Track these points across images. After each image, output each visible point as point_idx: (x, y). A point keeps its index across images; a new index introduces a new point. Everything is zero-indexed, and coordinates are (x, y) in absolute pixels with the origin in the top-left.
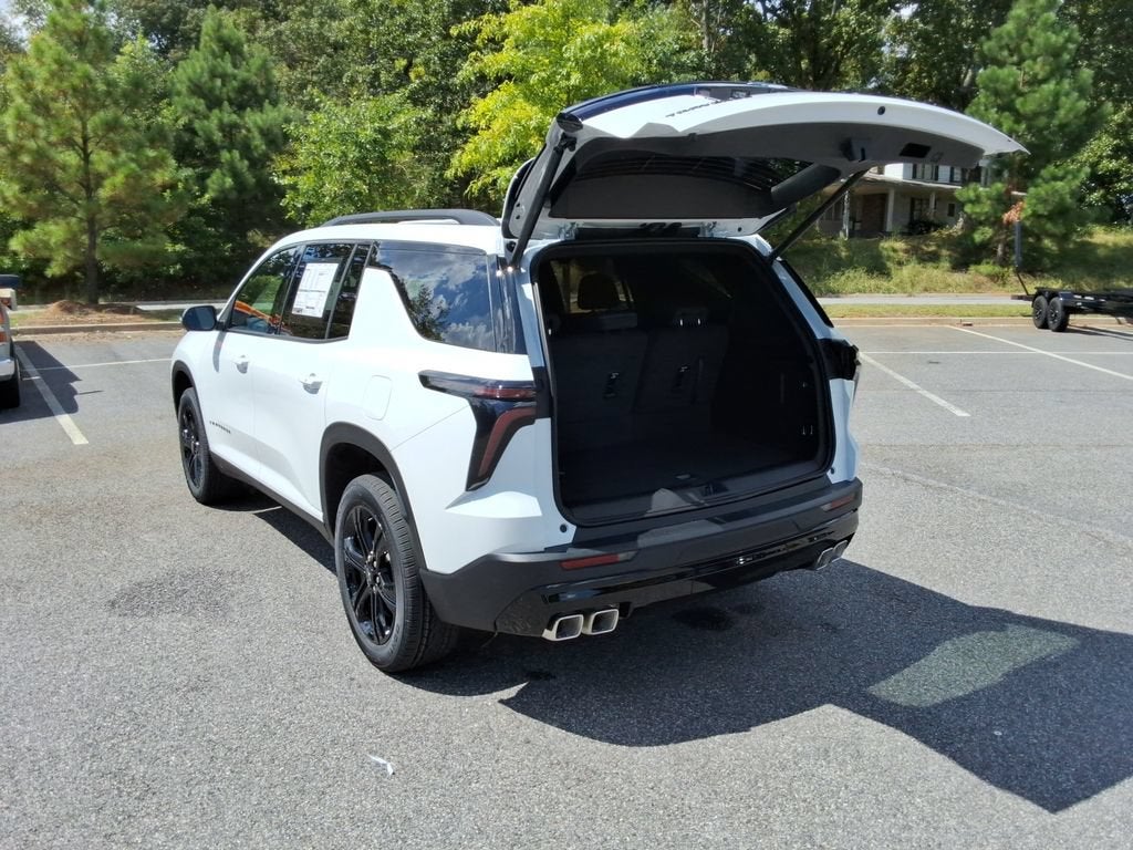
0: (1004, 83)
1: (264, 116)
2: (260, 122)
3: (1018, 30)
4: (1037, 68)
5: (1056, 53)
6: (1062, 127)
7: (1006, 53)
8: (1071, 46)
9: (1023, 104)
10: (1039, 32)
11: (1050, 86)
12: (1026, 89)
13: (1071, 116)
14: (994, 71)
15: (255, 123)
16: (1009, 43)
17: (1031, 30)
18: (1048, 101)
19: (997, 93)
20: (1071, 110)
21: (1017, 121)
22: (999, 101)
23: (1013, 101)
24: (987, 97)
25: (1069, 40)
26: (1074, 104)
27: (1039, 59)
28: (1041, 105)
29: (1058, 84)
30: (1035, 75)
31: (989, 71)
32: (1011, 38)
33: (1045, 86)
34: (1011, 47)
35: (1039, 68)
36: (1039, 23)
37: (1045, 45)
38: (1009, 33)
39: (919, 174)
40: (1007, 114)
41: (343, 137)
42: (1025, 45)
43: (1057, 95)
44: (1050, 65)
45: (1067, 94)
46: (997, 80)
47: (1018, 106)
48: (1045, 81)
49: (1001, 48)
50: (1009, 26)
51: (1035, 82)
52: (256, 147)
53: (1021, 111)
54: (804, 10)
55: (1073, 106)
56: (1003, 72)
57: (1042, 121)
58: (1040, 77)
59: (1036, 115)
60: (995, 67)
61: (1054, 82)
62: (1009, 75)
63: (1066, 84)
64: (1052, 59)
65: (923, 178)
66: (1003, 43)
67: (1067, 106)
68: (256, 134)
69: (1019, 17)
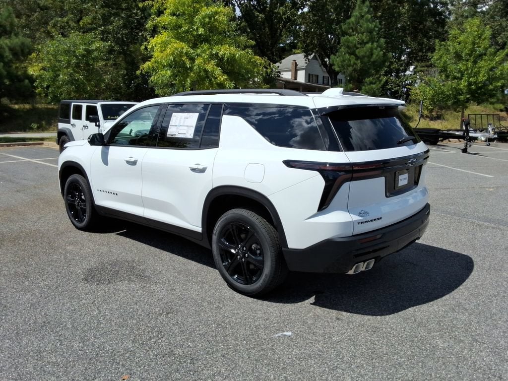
0: (351, 43)
1: (12, 41)
2: (9, 44)
3: (356, 21)
4: (364, 37)
5: (370, 31)
6: (374, 62)
7: (351, 31)
8: (377, 29)
9: (359, 53)
10: (364, 22)
11: (369, 45)
12: (359, 46)
13: (377, 58)
14: (348, 38)
15: (6, 44)
16: (353, 26)
17: (361, 21)
18: (368, 51)
19: (348, 47)
20: (377, 55)
21: (357, 59)
22: (349, 51)
23: (355, 51)
24: (344, 49)
25: (375, 26)
26: (379, 53)
27: (364, 34)
28: (366, 53)
29: (372, 44)
30: (363, 41)
31: (345, 38)
32: (353, 24)
33: (367, 45)
34: (354, 28)
35: (365, 37)
36: (364, 19)
37: (367, 28)
38: (352, 22)
39: (311, 81)
40: (352, 56)
41: (67, 52)
42: (359, 27)
43: (372, 49)
44: (369, 36)
45: (376, 49)
46: (348, 42)
47: (357, 53)
48: (367, 43)
49: (349, 28)
50: (352, 19)
51: (363, 43)
52: (7, 56)
53: (358, 55)
54: (267, 7)
55: (378, 53)
56: (351, 38)
57: (366, 59)
58: (365, 41)
59: (364, 57)
60: (348, 36)
61: (370, 43)
62: (353, 40)
63: (375, 45)
64: (369, 34)
65: (312, 82)
66: (350, 26)
67: (376, 54)
68: (7, 49)
69: (356, 16)
